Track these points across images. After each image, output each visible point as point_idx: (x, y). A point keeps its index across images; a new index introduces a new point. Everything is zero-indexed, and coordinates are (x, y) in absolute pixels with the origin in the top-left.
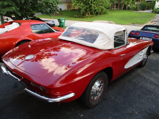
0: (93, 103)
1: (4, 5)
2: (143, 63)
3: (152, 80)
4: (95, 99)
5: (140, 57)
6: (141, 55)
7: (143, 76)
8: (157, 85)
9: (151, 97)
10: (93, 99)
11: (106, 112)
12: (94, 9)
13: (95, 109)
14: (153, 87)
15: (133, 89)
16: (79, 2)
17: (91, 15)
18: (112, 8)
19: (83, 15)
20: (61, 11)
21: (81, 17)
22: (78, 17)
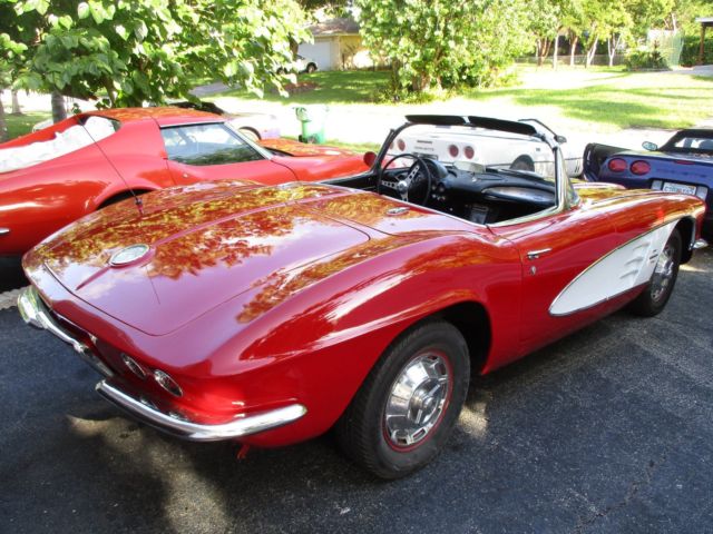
0: (399, 460)
1: (64, 50)
2: (657, 295)
3: (691, 370)
4: (409, 442)
5: (633, 267)
6: (639, 260)
7: (646, 354)
8: (707, 393)
9: (670, 443)
10: (399, 440)
11: (454, 502)
12: (458, 64)
13: (407, 486)
14: (687, 401)
15: (592, 408)
16: (390, 32)
17: (446, 91)
18: (543, 58)
19: (410, 89)
20: (313, 72)
21: (399, 101)
22: (387, 98)
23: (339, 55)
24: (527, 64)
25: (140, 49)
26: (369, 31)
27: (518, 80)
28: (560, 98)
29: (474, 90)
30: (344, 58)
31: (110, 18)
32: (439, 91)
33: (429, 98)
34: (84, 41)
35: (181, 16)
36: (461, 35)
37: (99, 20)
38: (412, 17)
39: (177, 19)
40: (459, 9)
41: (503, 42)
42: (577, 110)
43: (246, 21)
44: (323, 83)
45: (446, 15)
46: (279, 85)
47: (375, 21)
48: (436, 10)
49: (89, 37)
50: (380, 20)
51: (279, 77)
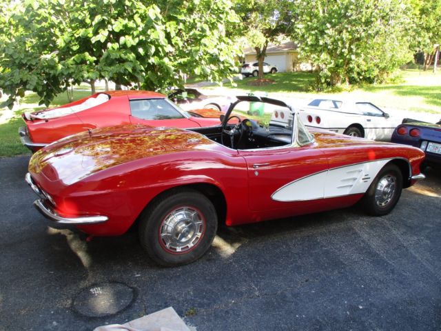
6: (355, 179)
12: (357, 70)
16: (316, 49)
17: (351, 86)
18: (427, 66)
19: (328, 84)
20: (274, 73)
21: (320, 91)
22: (314, 89)
23: (291, 63)
24: (417, 70)
25: (153, 60)
26: (303, 49)
27: (403, 79)
28: (427, 92)
29: (371, 85)
30: (294, 65)
31: (135, 44)
32: (347, 85)
33: (340, 90)
34: (123, 55)
35: (173, 43)
36: (359, 51)
37: (129, 45)
38: (329, 42)
39: (172, 45)
40: (359, 36)
41: (389, 55)
42: (436, 100)
43: (205, 45)
44: (278, 80)
45: (350, 39)
46: (232, 80)
47: (307, 44)
48: (344, 36)
49: (125, 54)
50: (309, 43)
51: (232, 76)
